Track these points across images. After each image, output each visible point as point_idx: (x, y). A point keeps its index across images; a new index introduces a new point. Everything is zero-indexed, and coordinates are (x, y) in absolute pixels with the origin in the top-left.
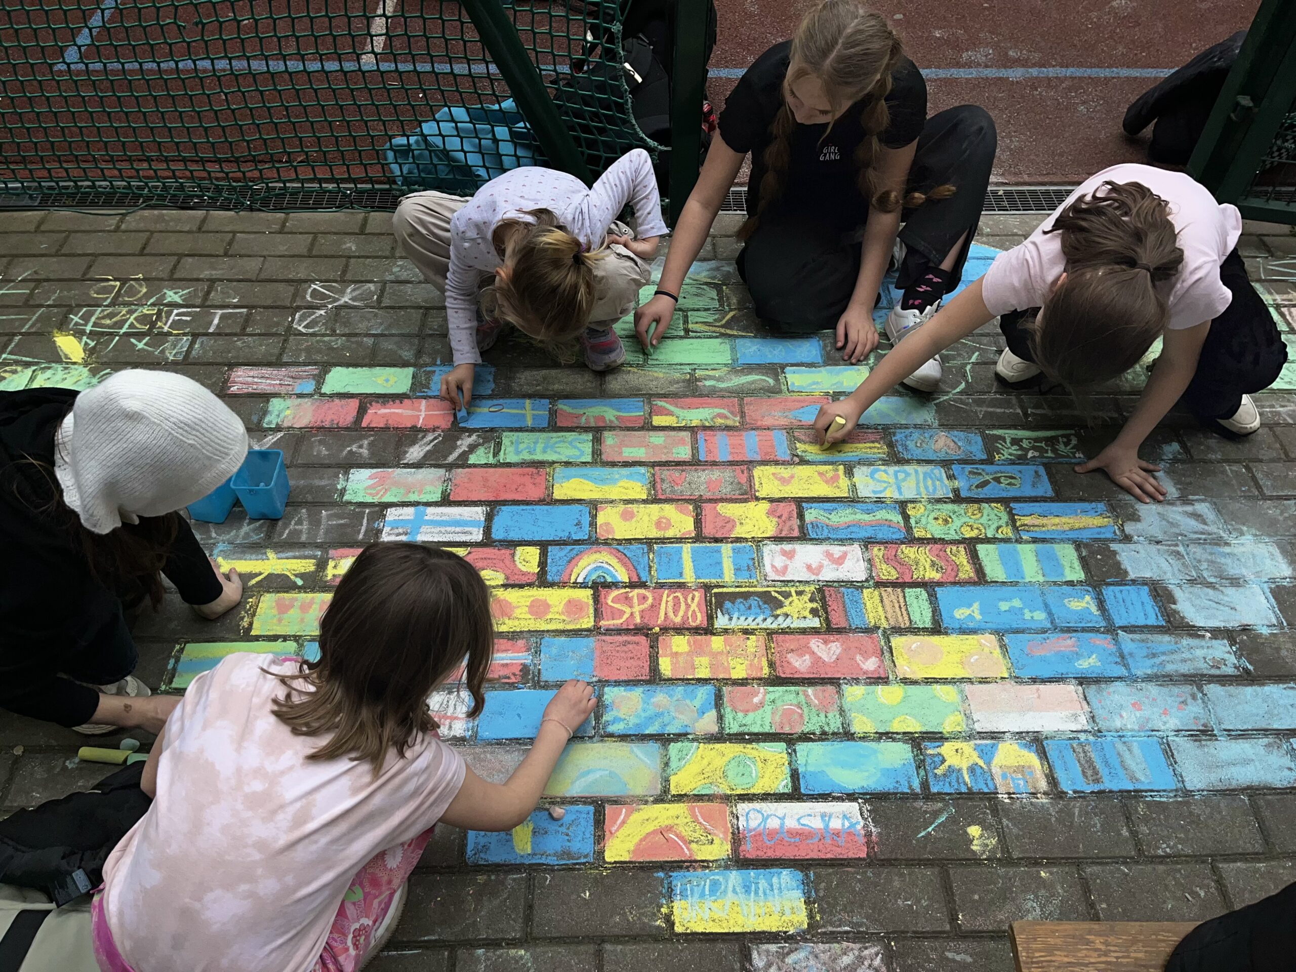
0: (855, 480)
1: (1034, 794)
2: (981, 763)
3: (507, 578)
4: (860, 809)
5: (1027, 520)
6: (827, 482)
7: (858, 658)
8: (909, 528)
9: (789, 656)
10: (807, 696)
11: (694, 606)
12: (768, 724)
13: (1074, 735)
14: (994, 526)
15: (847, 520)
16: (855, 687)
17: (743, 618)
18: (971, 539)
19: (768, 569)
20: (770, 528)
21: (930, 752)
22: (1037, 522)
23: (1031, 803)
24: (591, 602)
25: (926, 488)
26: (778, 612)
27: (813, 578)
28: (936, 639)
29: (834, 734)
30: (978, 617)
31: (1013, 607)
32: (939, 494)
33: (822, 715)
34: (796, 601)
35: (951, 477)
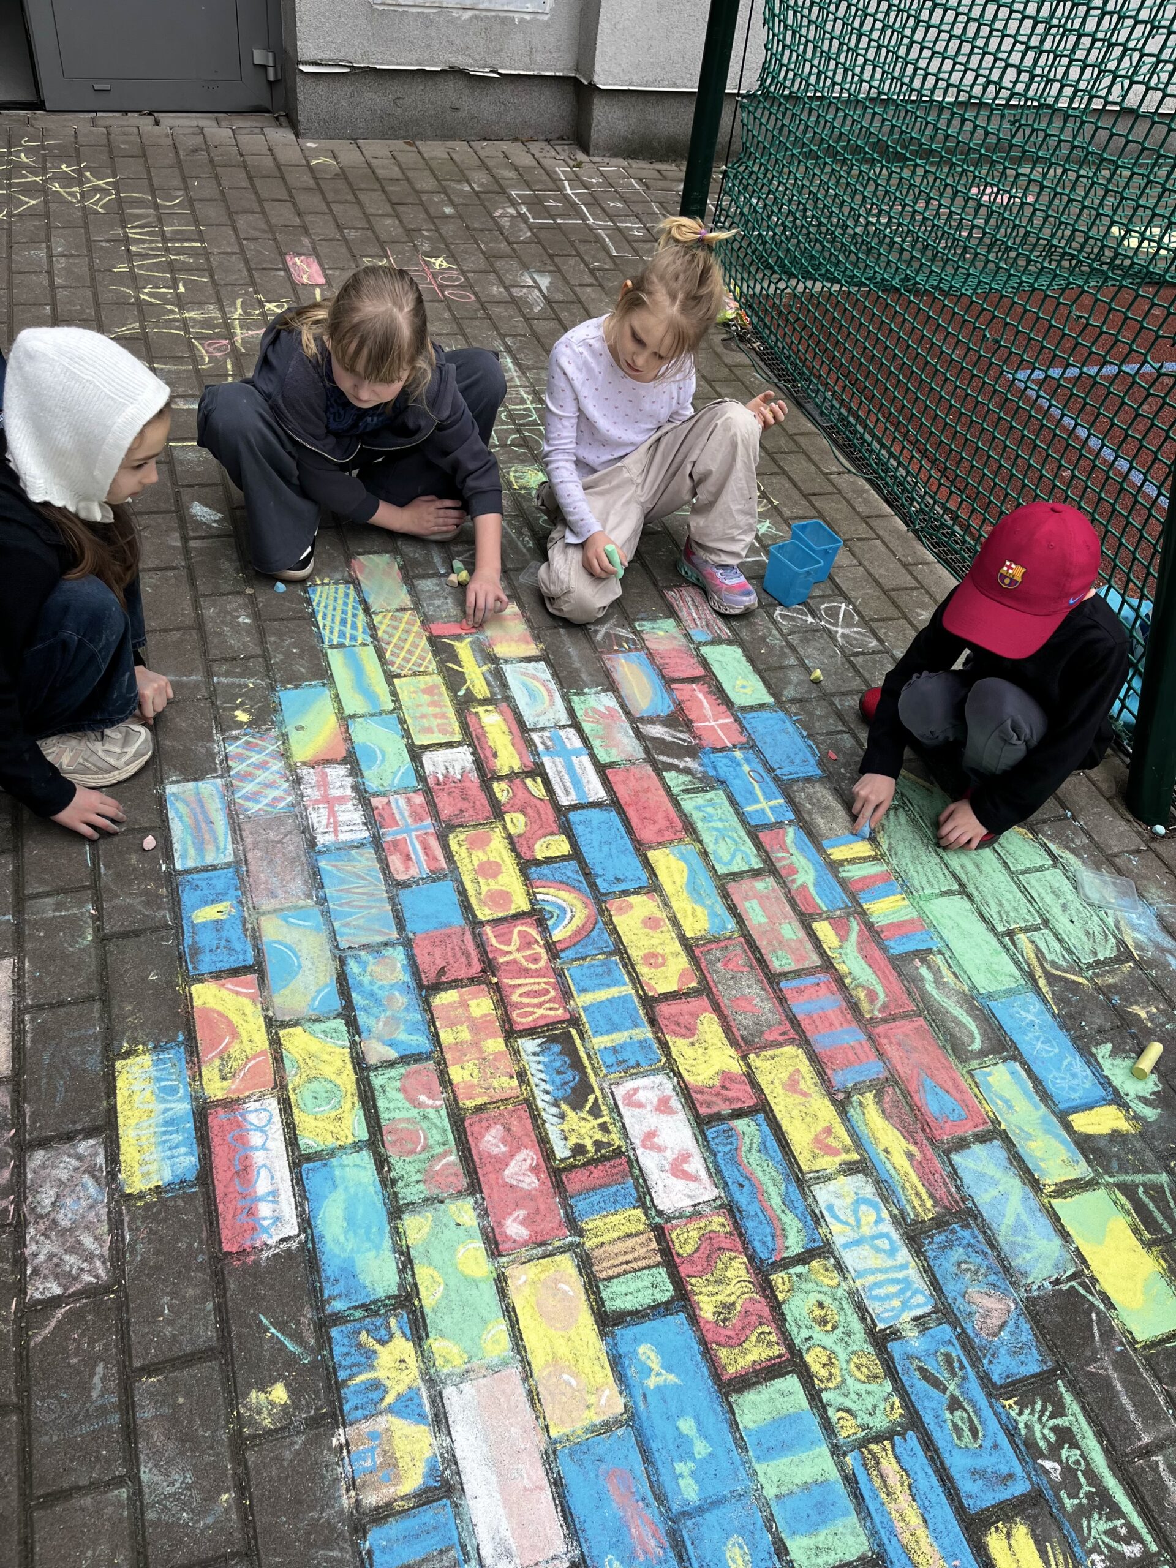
0: (842, 1179)
1: (352, 1485)
2: (390, 1399)
3: (520, 836)
4: (289, 1238)
5: (889, 1465)
6: (817, 1140)
7: (522, 1213)
8: (785, 1264)
9: (499, 1127)
10: (445, 1154)
11: (540, 1012)
12: (391, 1116)
13: (473, 1554)
14: (848, 1403)
15: (759, 1173)
16: (473, 1214)
17: (541, 1067)
18: (806, 1366)
19: (630, 1085)
20: (700, 1078)
21: (393, 1322)
22: (893, 1480)
23: (337, 1480)
24: (512, 912)
25: (878, 1285)
26: (564, 1107)
27: (637, 1142)
28: (586, 1320)
29: (395, 1194)
30: (652, 1382)
31: (690, 1442)
32: (873, 1307)
33: (419, 1177)
34: (589, 1126)
35: (919, 1321)
